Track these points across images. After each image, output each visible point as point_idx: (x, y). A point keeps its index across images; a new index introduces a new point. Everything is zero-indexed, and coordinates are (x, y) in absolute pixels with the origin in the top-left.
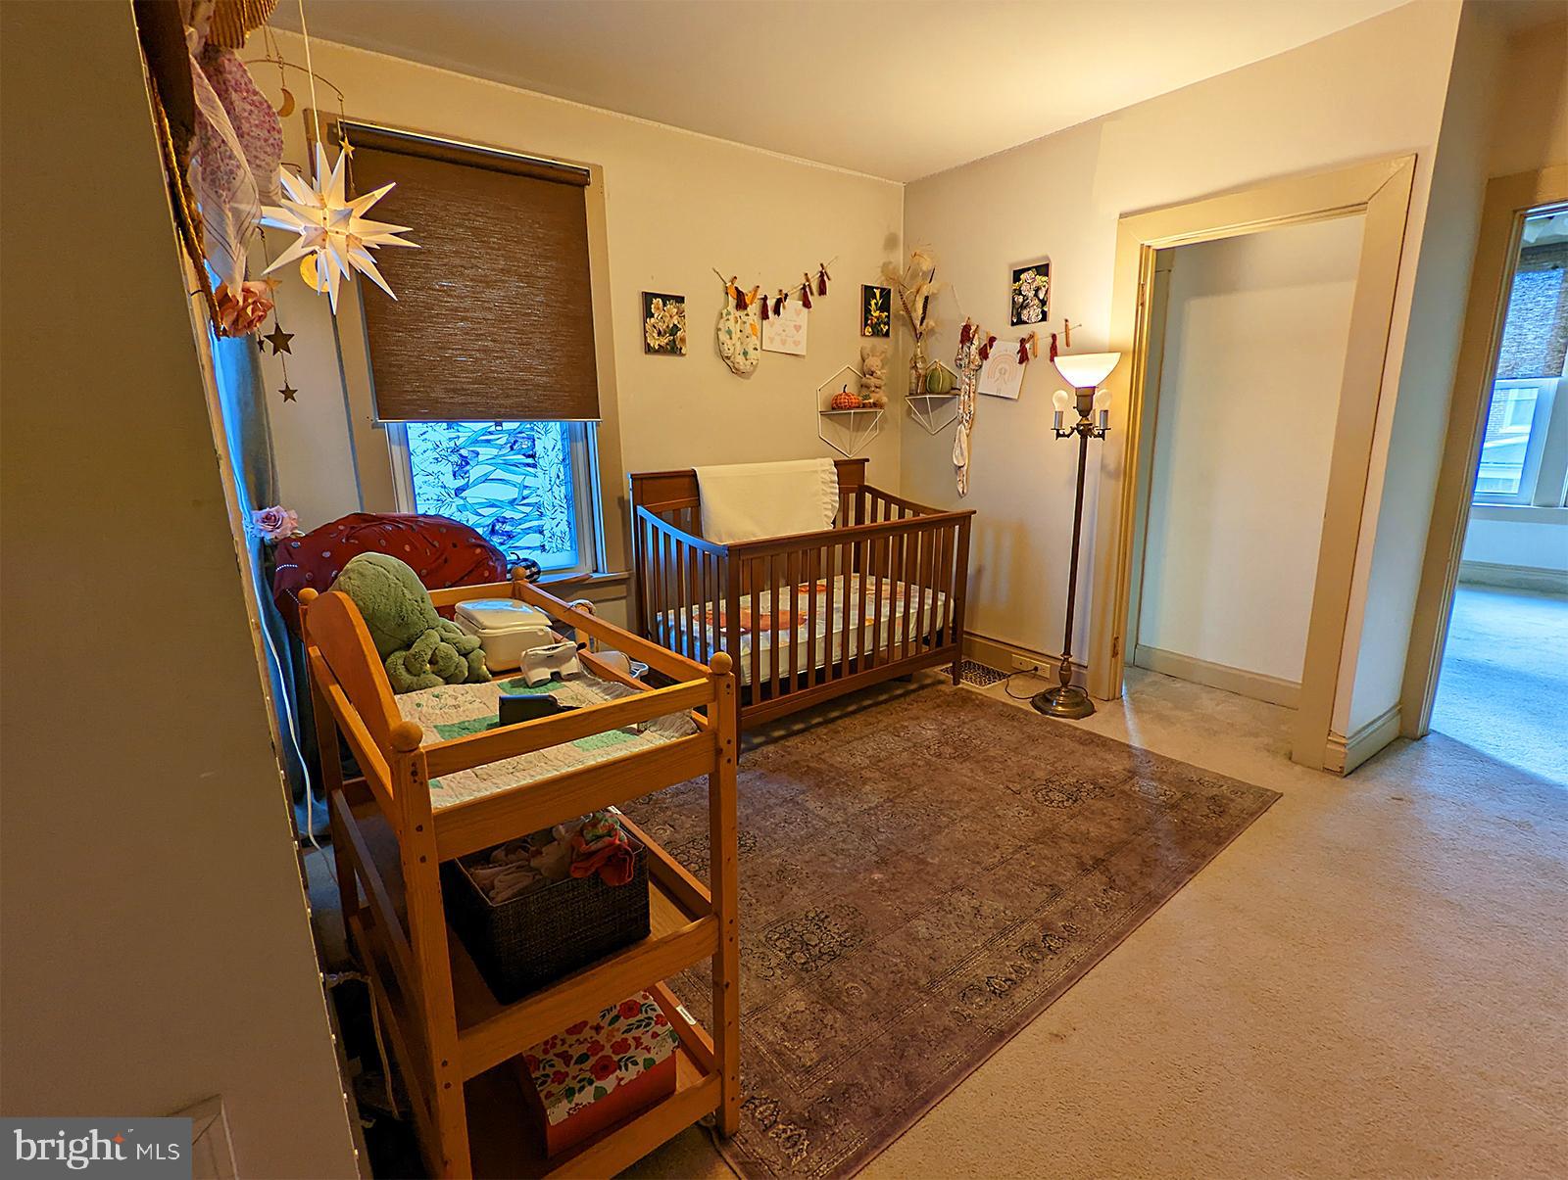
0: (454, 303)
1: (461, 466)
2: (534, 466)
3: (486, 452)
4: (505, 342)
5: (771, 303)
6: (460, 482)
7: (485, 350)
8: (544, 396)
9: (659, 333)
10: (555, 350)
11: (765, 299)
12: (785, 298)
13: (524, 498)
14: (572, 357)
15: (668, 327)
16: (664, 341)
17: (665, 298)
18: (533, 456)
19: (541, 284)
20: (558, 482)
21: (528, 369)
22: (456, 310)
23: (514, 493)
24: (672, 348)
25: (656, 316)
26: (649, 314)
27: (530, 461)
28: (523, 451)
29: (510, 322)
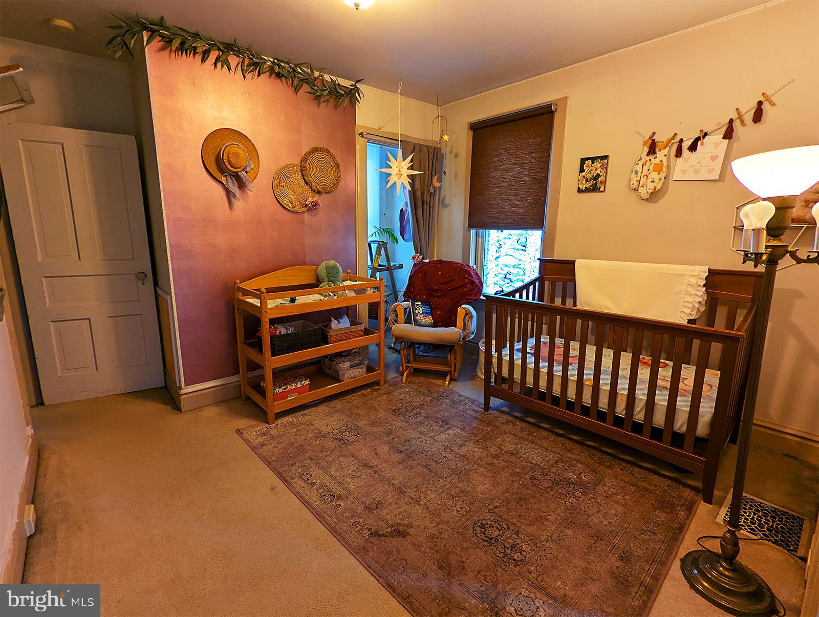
0: (495, 181)
1: (499, 248)
2: (525, 251)
3: (508, 242)
4: (509, 195)
5: (686, 144)
6: (498, 255)
7: (502, 200)
8: (521, 218)
9: (587, 181)
10: (528, 196)
11: (681, 140)
12: (704, 137)
13: (519, 265)
14: (535, 199)
15: (593, 176)
16: (589, 185)
17: (593, 159)
18: (525, 246)
19: (527, 166)
20: (534, 260)
21: (516, 206)
22: (495, 184)
23: (515, 262)
24: (594, 188)
25: (586, 171)
26: (582, 170)
27: (524, 248)
28: (521, 244)
29: (512, 186)
